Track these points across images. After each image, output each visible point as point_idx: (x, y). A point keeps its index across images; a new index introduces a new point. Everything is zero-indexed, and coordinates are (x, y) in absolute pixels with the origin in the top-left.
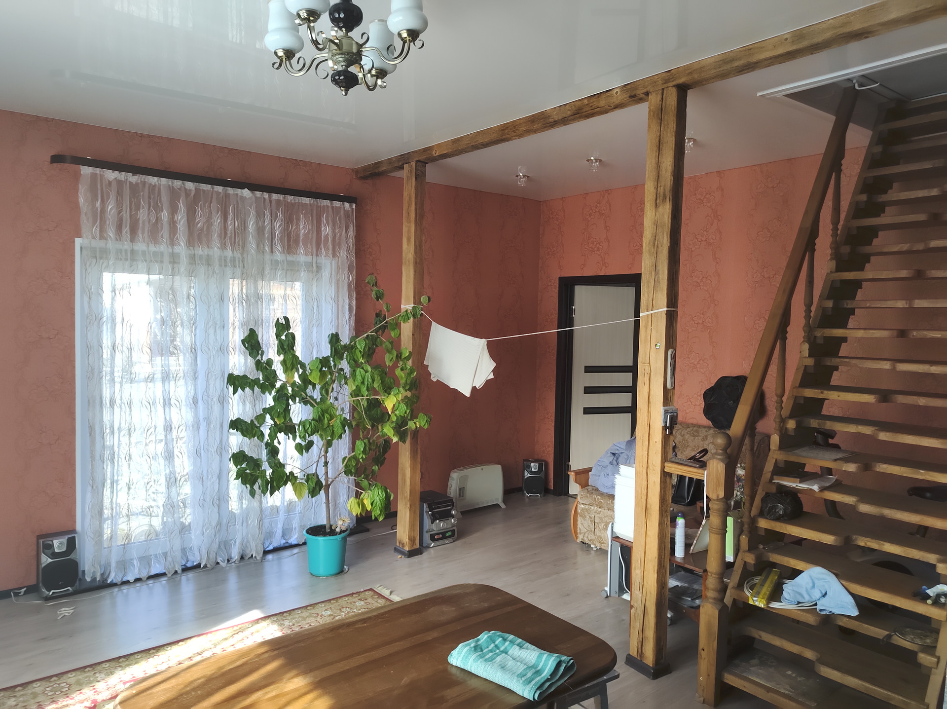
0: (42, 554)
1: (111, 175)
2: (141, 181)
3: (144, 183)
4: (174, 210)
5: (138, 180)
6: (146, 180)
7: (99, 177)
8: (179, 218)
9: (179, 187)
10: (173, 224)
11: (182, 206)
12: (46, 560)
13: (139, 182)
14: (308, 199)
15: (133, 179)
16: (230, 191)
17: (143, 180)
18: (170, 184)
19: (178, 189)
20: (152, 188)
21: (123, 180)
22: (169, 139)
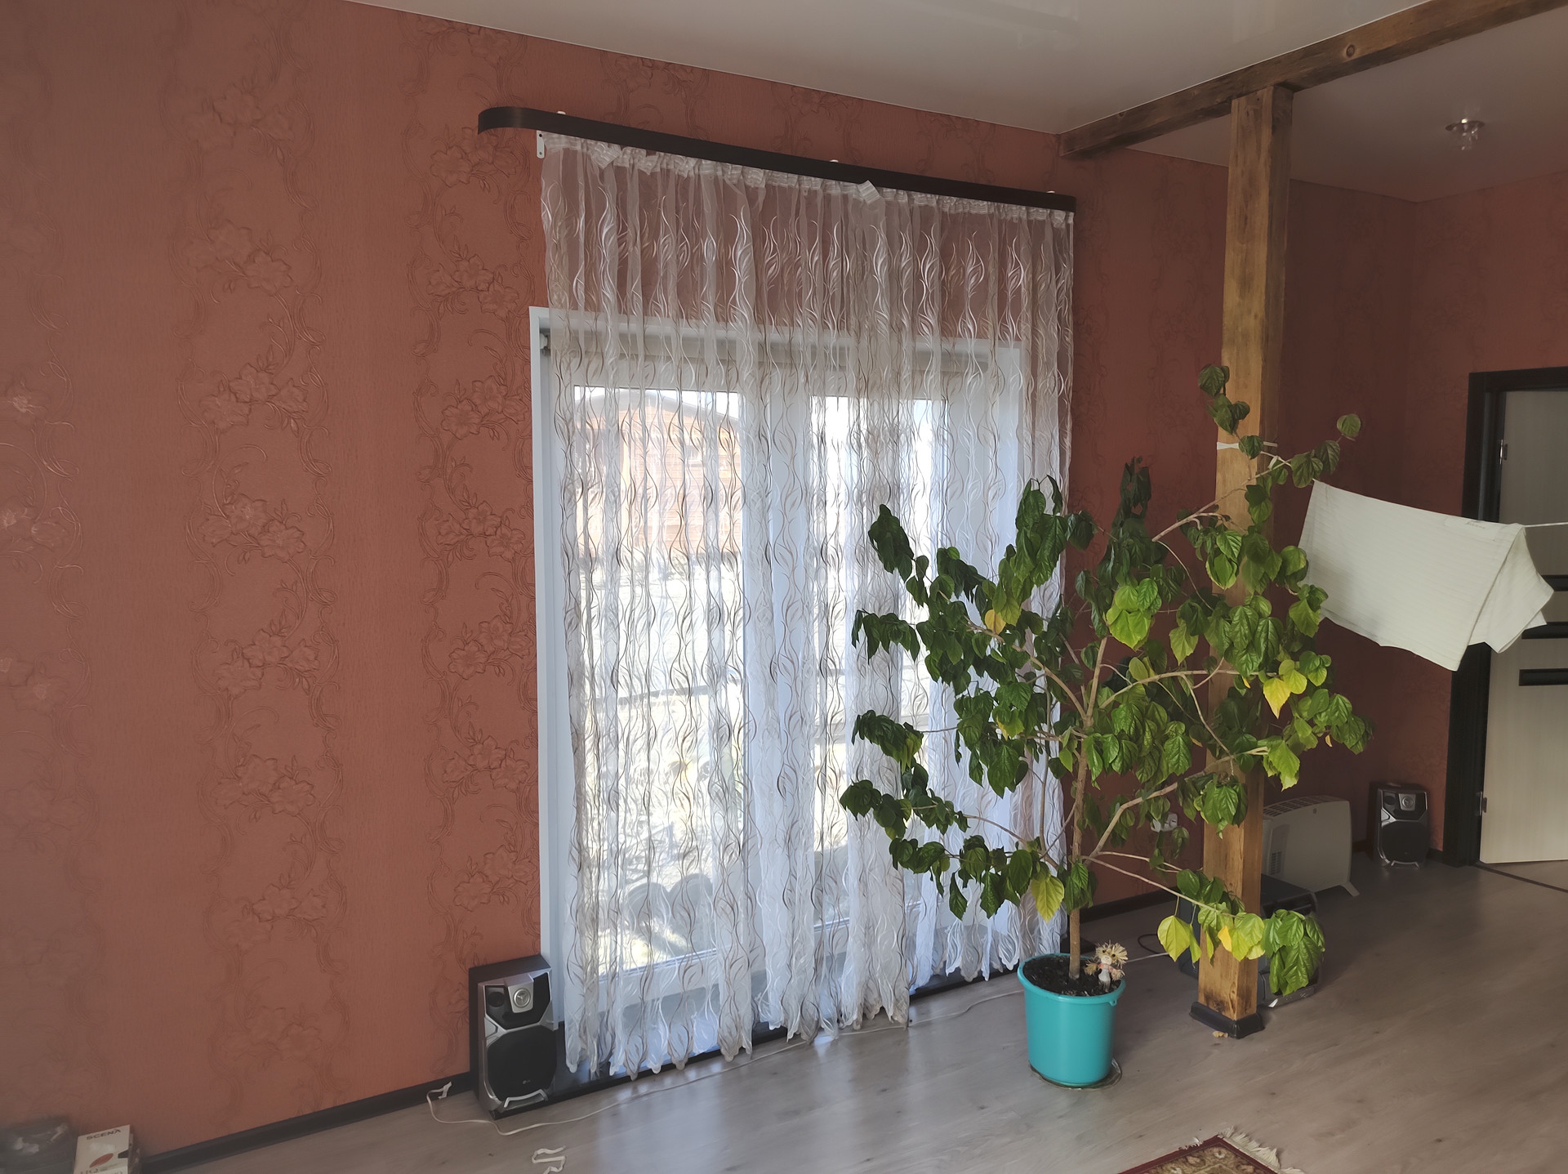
0: (486, 1015)
1: (605, 154)
2: (661, 169)
3: (667, 173)
4: (727, 236)
5: (656, 166)
6: (671, 167)
7: (579, 158)
8: (739, 253)
9: (735, 181)
10: (725, 267)
11: (743, 227)
12: (493, 1030)
13: (659, 170)
14: (985, 203)
15: (648, 162)
16: (835, 188)
17: (664, 166)
18: (720, 173)
19: (735, 185)
20: (683, 184)
21: (627, 166)
22: (706, 73)
